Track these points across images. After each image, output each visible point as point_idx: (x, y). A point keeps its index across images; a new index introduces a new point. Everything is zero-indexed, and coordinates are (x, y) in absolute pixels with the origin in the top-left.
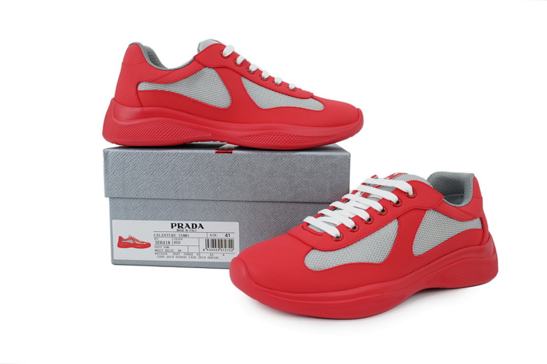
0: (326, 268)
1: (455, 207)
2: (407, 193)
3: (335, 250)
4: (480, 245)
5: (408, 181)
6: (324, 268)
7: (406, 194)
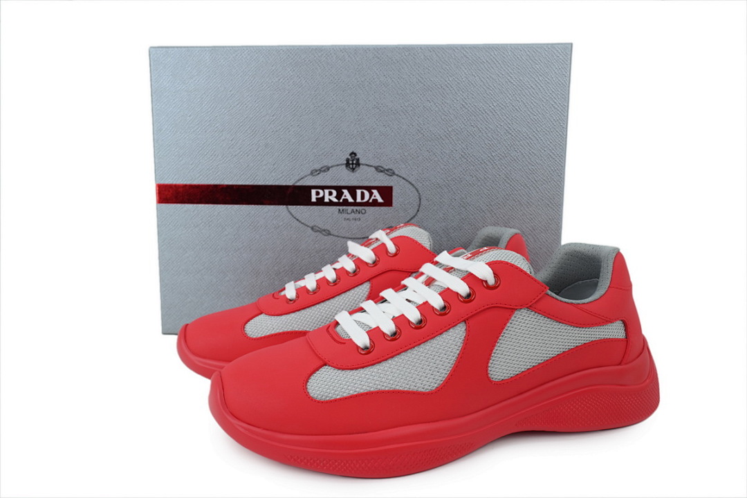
0: (338, 397)
1: (572, 304)
2: (486, 282)
3: (357, 369)
4: (620, 364)
5: (488, 262)
6: (334, 397)
7: (483, 282)
